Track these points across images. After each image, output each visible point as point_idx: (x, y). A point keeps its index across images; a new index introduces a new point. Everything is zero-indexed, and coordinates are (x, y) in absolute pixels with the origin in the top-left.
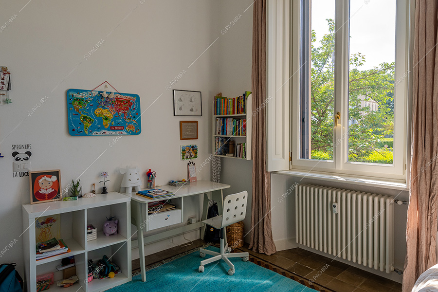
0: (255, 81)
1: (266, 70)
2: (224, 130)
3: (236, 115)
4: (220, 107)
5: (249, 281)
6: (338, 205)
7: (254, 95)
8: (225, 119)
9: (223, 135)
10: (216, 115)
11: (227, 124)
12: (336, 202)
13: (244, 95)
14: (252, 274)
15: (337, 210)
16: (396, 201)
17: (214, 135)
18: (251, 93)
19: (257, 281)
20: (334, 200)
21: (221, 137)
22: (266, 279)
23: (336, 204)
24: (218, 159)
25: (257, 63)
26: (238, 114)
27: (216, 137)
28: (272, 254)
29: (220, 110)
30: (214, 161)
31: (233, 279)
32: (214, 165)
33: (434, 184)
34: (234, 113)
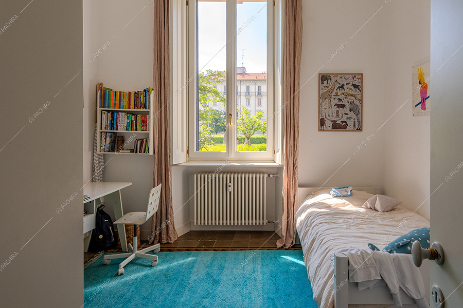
0: (157, 78)
1: (169, 70)
2: (112, 125)
3: (132, 109)
4: (109, 99)
5: (175, 263)
6: (232, 184)
7: (156, 92)
8: (115, 114)
9: (111, 130)
10: (104, 107)
11: (117, 118)
12: (230, 182)
13: (145, 90)
14: (174, 259)
15: (231, 189)
16: (269, 175)
17: (99, 130)
18: (153, 90)
19: (182, 262)
20: (228, 182)
21: (109, 132)
22: (188, 258)
23: (230, 184)
24: (100, 157)
25: (159, 63)
26: (135, 109)
27: (102, 132)
28: (175, 241)
29: (109, 103)
30: (97, 159)
31: (160, 268)
32: (97, 164)
33: (296, 160)
34: (129, 108)
